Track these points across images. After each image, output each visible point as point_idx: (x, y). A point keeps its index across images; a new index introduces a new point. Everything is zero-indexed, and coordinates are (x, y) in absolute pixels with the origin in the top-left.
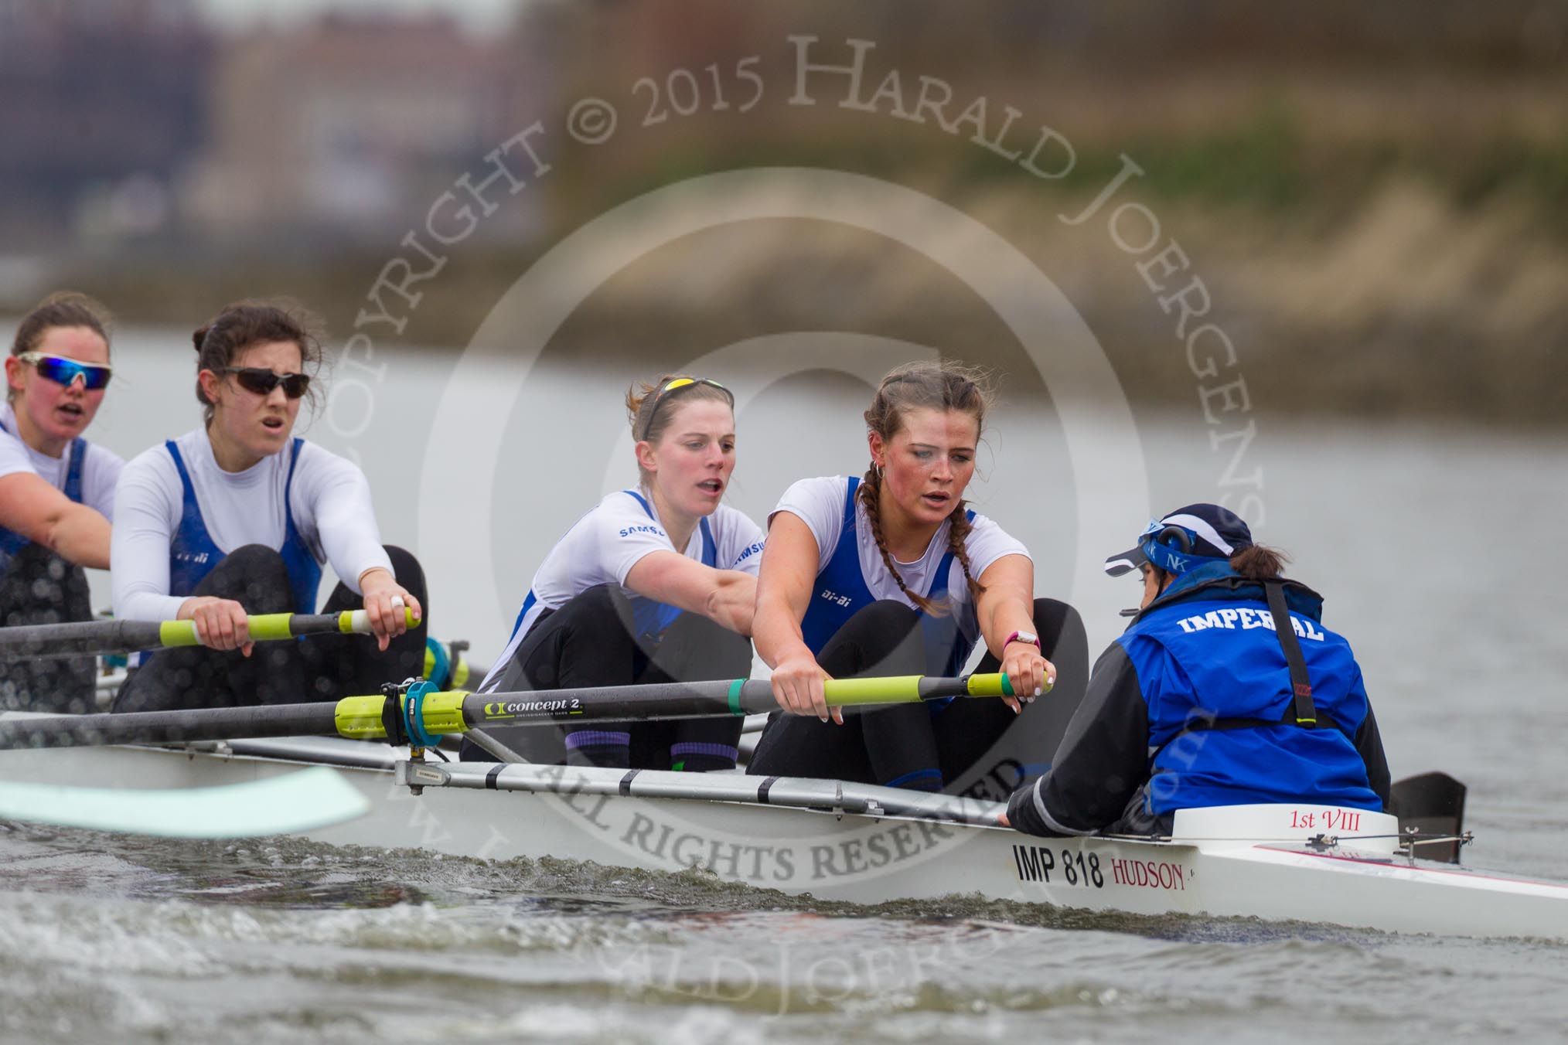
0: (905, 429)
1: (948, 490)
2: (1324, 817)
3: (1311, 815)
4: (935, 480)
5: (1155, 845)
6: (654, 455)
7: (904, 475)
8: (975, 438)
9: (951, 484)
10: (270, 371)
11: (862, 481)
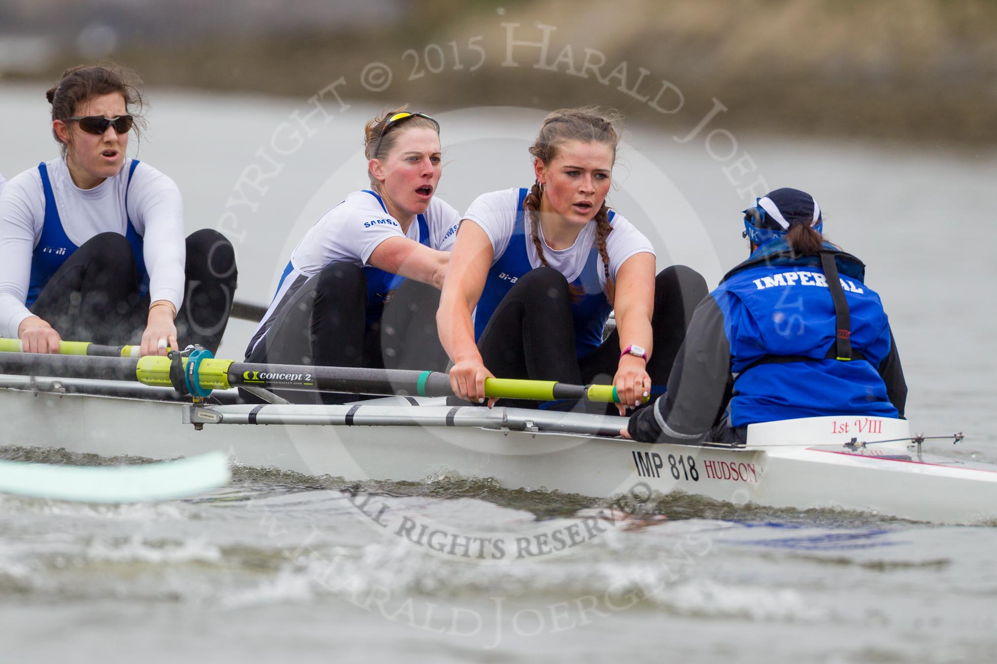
0: (560, 156)
1: (591, 200)
2: (856, 425)
3: (846, 424)
4: (582, 192)
5: (735, 451)
6: (382, 168)
7: (559, 190)
8: (611, 162)
9: (593, 196)
10: (103, 116)
11: (529, 192)
